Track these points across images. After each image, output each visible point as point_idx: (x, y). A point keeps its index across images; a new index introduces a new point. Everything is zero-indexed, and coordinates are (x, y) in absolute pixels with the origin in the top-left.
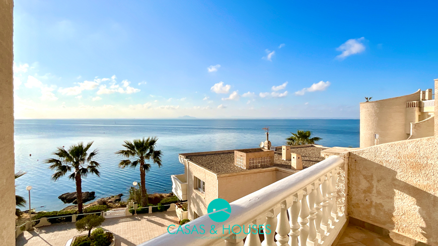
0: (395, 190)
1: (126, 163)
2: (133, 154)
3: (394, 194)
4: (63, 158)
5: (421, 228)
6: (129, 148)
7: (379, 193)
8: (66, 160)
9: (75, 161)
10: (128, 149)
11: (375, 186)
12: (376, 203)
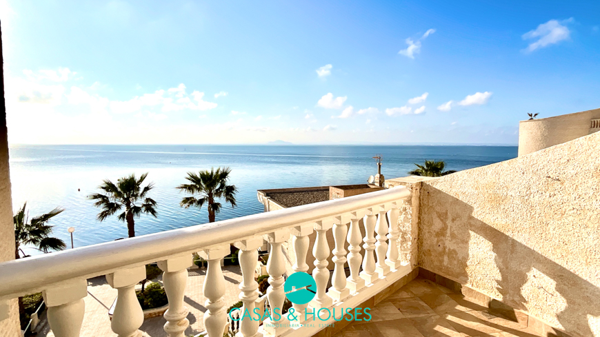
0: (470, 232)
1: (189, 201)
2: (199, 189)
3: (469, 236)
4: (110, 193)
5: (497, 281)
6: (193, 181)
7: (453, 236)
8: (115, 195)
9: (125, 196)
10: (193, 183)
11: (449, 227)
12: (449, 249)
